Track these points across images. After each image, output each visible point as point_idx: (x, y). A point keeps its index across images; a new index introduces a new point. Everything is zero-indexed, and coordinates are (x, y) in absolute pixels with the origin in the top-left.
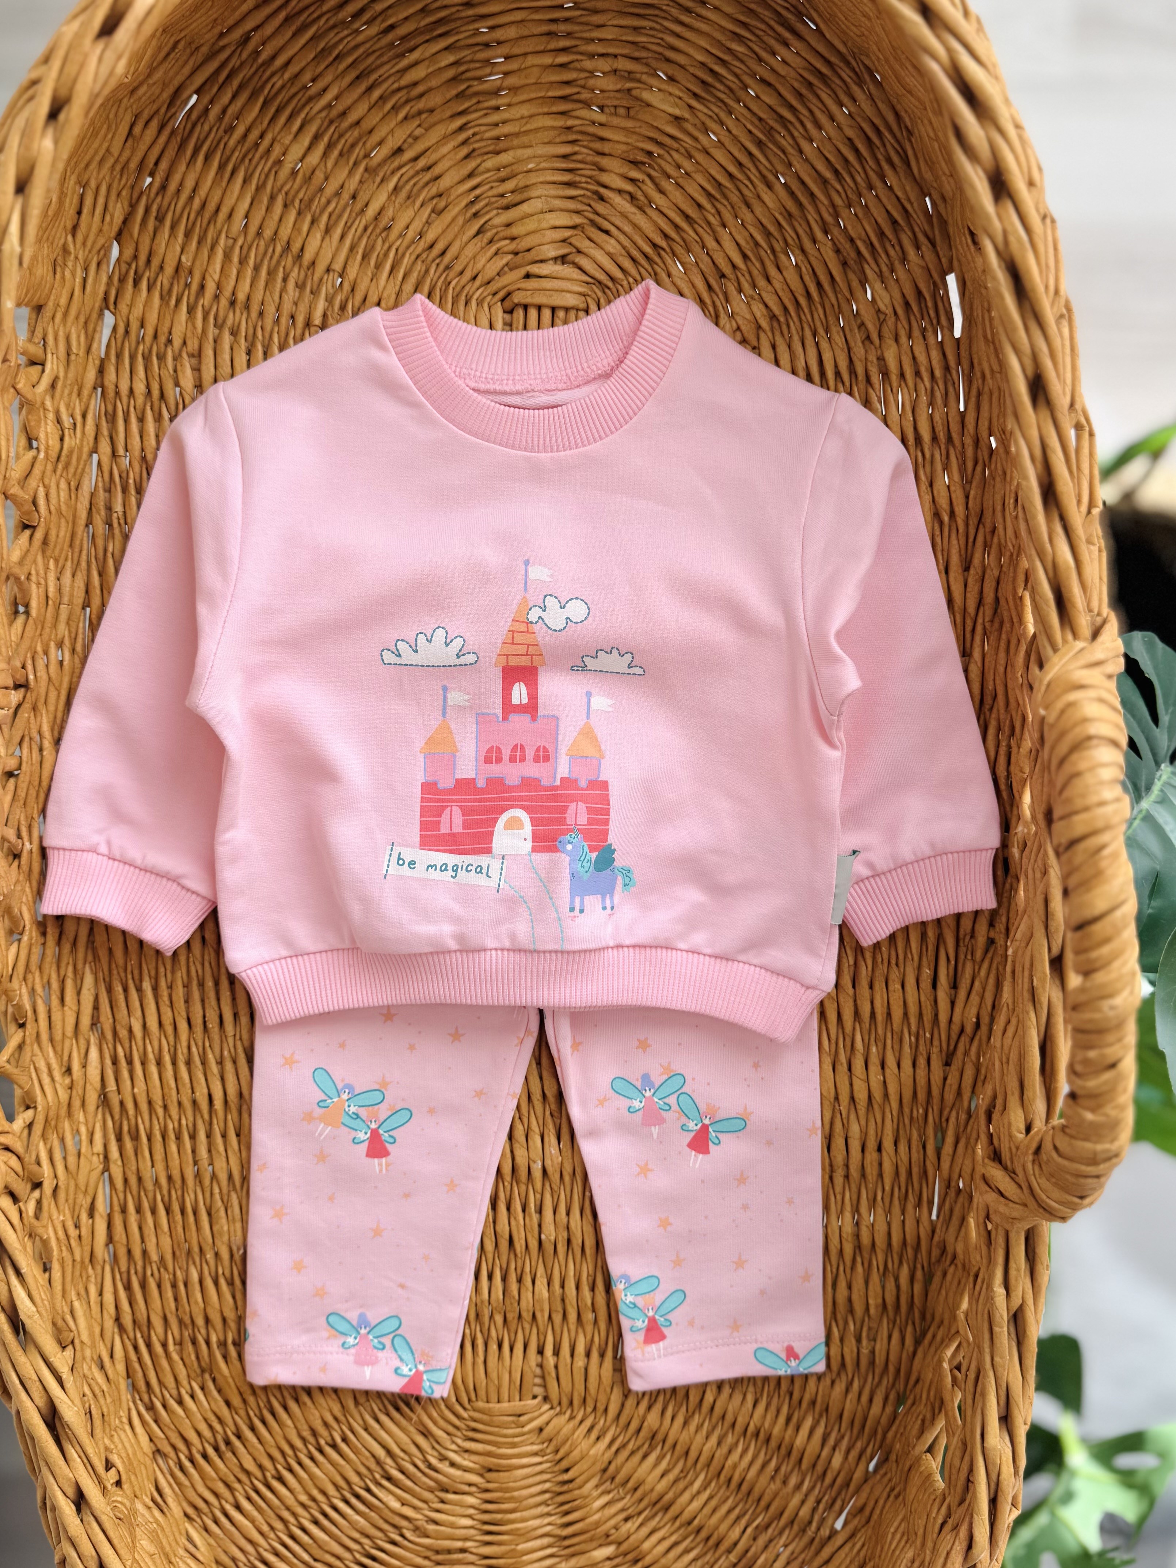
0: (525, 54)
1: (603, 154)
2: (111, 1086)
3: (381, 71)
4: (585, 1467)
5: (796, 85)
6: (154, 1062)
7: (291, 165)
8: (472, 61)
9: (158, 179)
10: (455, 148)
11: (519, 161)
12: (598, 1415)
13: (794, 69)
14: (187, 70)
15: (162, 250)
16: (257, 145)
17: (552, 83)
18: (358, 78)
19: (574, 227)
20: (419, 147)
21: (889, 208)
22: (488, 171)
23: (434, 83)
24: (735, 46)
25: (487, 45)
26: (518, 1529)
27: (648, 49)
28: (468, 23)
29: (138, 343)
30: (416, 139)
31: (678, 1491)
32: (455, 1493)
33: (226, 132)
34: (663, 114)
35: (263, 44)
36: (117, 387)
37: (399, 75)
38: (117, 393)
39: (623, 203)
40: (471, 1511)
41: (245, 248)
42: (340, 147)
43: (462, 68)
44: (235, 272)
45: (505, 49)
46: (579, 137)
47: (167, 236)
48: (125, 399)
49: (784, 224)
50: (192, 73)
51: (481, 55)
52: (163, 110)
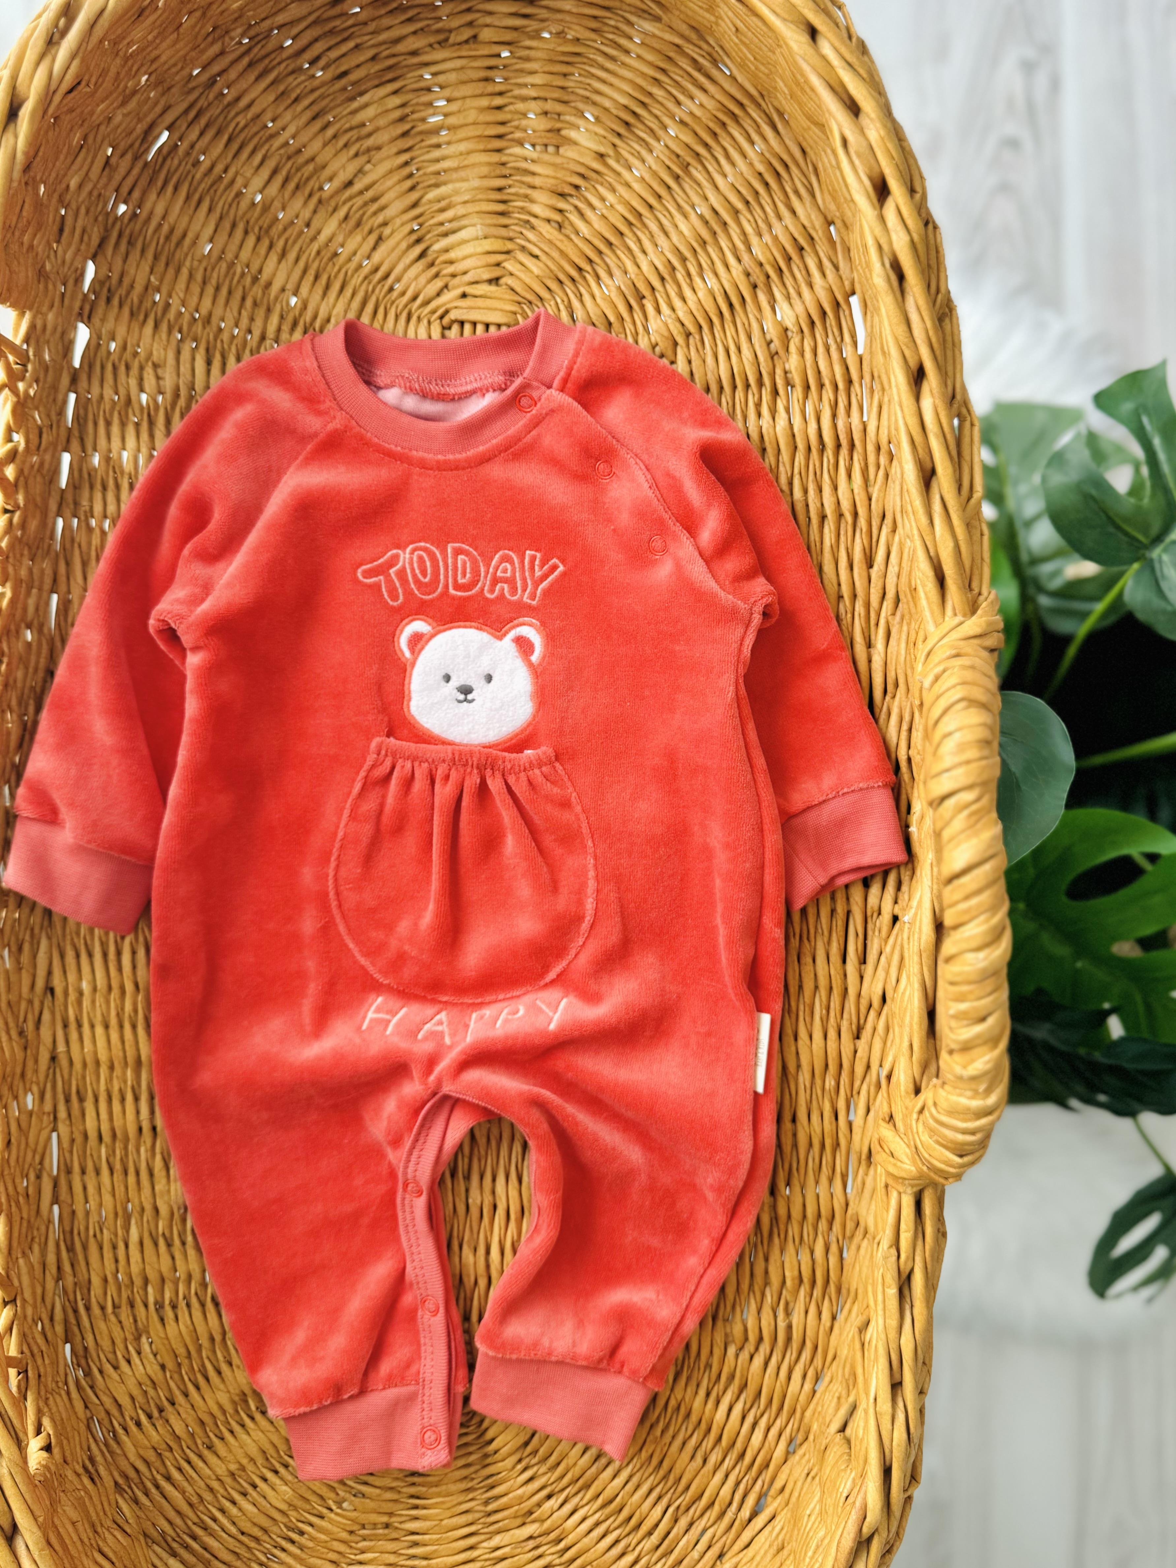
0: (464, 98)
1: (533, 187)
2: (62, 1049)
3: (334, 113)
5: (711, 125)
6: (101, 1022)
7: (252, 196)
8: (417, 104)
9: (131, 207)
10: (400, 181)
11: (457, 192)
13: (709, 110)
14: (158, 109)
15: (133, 271)
16: (221, 178)
17: (488, 123)
18: (314, 118)
19: (508, 252)
20: (366, 181)
21: (796, 236)
22: (430, 202)
23: (382, 122)
24: (656, 91)
25: (429, 90)
26: (442, 1503)
27: (577, 94)
28: (413, 70)
29: (109, 353)
30: (366, 172)
31: (598, 1469)
33: (194, 165)
34: (588, 152)
35: (228, 88)
36: (89, 392)
37: (350, 117)
38: (89, 399)
39: (550, 230)
41: (209, 268)
42: (296, 180)
43: (407, 110)
44: (198, 289)
45: (445, 93)
46: (512, 172)
47: (137, 259)
48: (95, 405)
49: (699, 249)
50: (164, 112)
51: (425, 98)
52: (137, 145)
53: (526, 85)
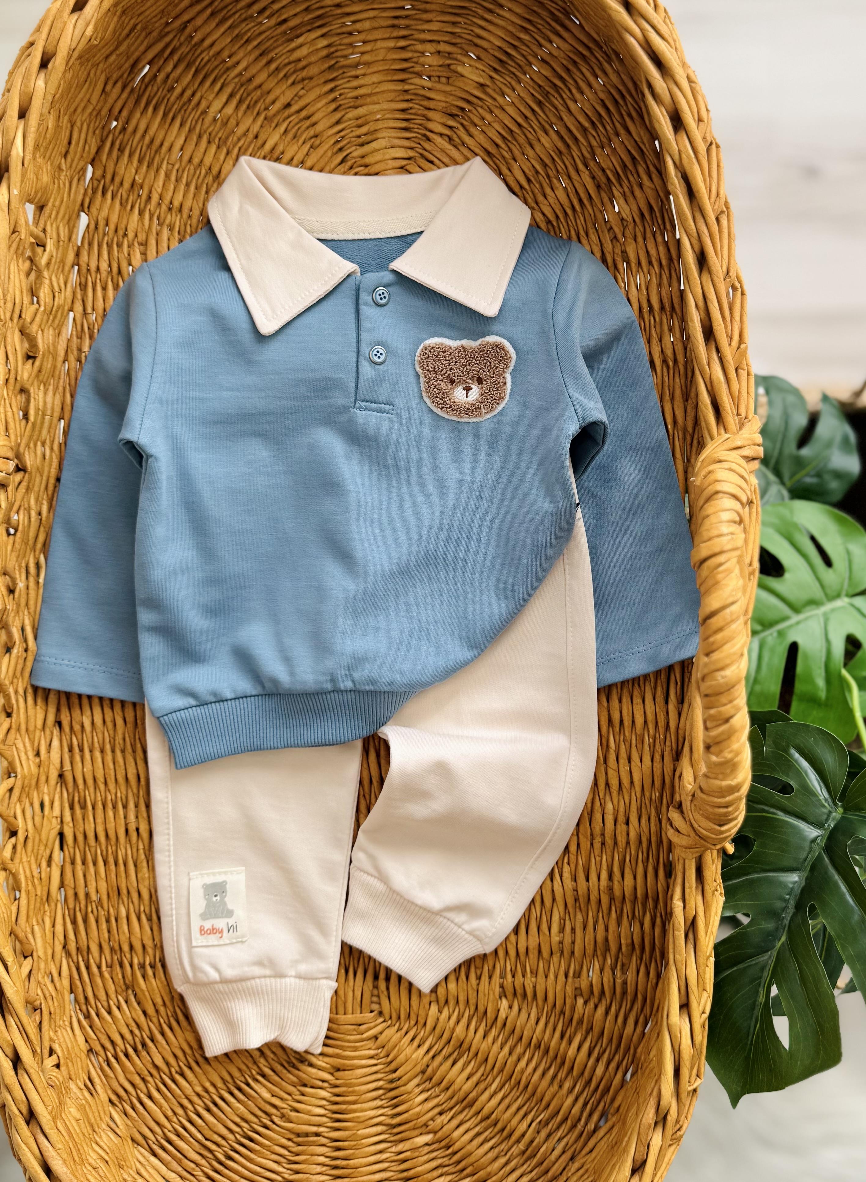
0: (376, 40)
1: (429, 109)
2: (67, 767)
3: (277, 51)
4: (409, 1068)
5: (565, 63)
6: (98, 749)
7: (213, 115)
8: (340, 44)
9: (121, 123)
10: (327, 104)
11: (371, 113)
12: (420, 1027)
13: (564, 52)
14: (143, 47)
15: (122, 171)
16: (190, 100)
17: (394, 60)
18: (261, 55)
19: (409, 158)
20: (301, 103)
21: (630, 149)
22: (350, 120)
23: (313, 59)
24: (523, 36)
25: (350, 34)
26: (358, 1117)
27: (462, 38)
28: (338, 19)
29: (104, 235)
30: (300, 97)
31: (480, 1091)
32: (312, 1087)
33: (169, 91)
34: (471, 82)
35: (195, 31)
36: (88, 265)
37: (289, 54)
38: (88, 270)
39: (443, 142)
40: (324, 1103)
41: (180, 170)
42: (247, 102)
43: (332, 49)
44: (172, 187)
45: (362, 37)
46: (413, 97)
47: (126, 162)
48: (93, 274)
49: (556, 158)
50: (146, 51)
51: (347, 41)
52: (125, 76)
53: (424, 31)
